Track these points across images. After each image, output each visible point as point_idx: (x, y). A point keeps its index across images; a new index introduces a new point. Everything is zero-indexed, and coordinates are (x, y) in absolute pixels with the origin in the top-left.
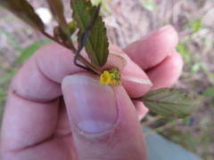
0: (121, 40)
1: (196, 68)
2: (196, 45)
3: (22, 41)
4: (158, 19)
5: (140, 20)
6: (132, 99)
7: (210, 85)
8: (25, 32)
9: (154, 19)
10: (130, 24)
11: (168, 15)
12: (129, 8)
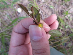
0: (43, 17)
1: (67, 27)
2: (67, 19)
3: (12, 18)
4: (54, 11)
5: (49, 11)
6: (46, 33)
7: (72, 32)
8: (13, 15)
9: (53, 11)
10: (46, 13)
11: (58, 10)
12: (45, 8)
